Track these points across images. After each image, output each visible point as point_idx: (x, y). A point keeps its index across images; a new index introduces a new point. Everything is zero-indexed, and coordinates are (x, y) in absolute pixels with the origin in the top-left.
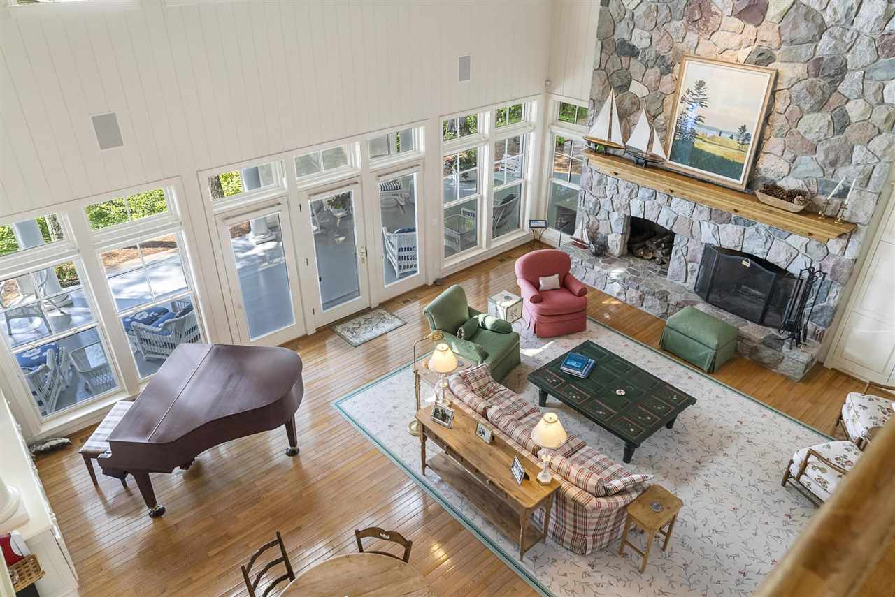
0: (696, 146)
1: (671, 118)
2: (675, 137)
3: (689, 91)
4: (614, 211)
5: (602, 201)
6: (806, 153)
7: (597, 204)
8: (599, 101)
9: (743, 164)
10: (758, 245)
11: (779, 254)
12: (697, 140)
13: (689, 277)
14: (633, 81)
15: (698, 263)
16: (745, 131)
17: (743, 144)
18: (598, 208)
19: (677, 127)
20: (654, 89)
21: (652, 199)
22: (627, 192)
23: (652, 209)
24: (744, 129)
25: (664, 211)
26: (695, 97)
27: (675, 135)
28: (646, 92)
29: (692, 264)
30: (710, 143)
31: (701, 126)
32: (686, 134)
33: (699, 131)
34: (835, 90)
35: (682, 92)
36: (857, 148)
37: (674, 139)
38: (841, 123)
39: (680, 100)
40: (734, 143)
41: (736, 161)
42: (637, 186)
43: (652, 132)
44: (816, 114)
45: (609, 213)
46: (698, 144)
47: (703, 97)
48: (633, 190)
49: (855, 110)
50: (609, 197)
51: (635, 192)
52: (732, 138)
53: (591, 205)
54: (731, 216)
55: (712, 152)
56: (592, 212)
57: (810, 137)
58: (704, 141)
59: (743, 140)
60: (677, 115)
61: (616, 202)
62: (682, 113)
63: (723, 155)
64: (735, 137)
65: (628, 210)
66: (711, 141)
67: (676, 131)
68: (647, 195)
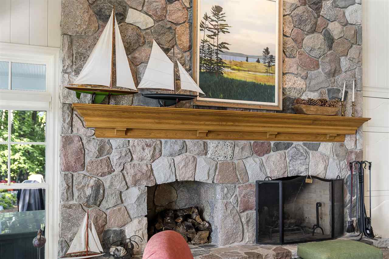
0: (225, 75)
1: (190, 48)
2: (200, 69)
3: (206, 18)
4: (128, 188)
5: (107, 181)
6: (314, 68)
7: (98, 186)
8: (80, 37)
9: (274, 86)
10: (300, 163)
11: (316, 165)
12: (226, 70)
13: (246, 231)
14: (130, 10)
15: (251, 209)
16: (268, 53)
17: (269, 66)
18: (102, 191)
19: (201, 58)
20: (159, 19)
21: (184, 151)
22: (148, 153)
23: (186, 166)
24: (267, 51)
25: (201, 161)
26: (214, 23)
27: (200, 66)
28: (150, 22)
29: (245, 213)
30: (239, 70)
31: (227, 53)
32: (212, 64)
33: (226, 59)
34: (319, 16)
35: (200, 18)
36: (342, 59)
37: (200, 72)
38: (330, 40)
39: (199, 28)
40: (262, 66)
41: (268, 84)
42: (158, 142)
43: (176, 66)
44: (313, 35)
45: (121, 193)
46: (228, 73)
47: (223, 23)
48: (155, 148)
49: (335, 28)
50: (118, 170)
51: (157, 151)
52: (258, 61)
53: (88, 192)
54: (270, 144)
55: (243, 79)
56: (91, 201)
57: (313, 54)
58: (234, 69)
59: (269, 63)
60: (199, 44)
61: (130, 172)
62: (204, 41)
63: (254, 81)
64: (261, 61)
65: (152, 178)
66: (239, 67)
67: (200, 63)
68: (177, 148)
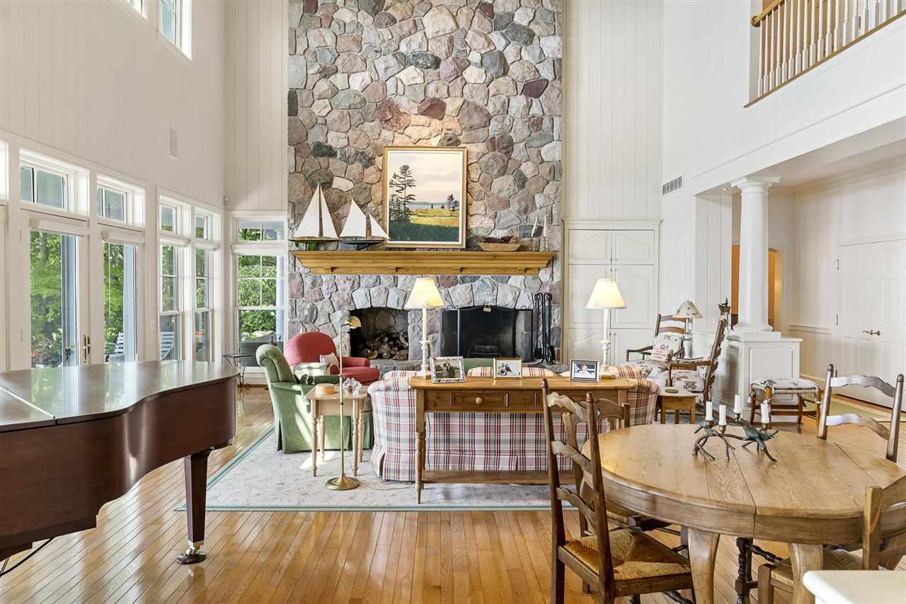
0: (412, 222)
1: (382, 203)
2: (390, 218)
3: (395, 176)
4: (334, 311)
5: (319, 305)
6: (503, 207)
7: (313, 309)
8: (300, 203)
9: (458, 228)
10: (487, 294)
11: (505, 296)
12: (412, 217)
13: (432, 350)
14: (335, 178)
15: (437, 332)
16: (453, 199)
17: (453, 210)
18: (315, 313)
19: (390, 209)
20: (357, 182)
21: (377, 284)
22: (348, 285)
23: (379, 295)
24: (451, 198)
25: (392, 291)
26: (402, 180)
27: (390, 216)
28: (351, 185)
29: (432, 336)
30: (424, 216)
31: (414, 203)
32: (400, 213)
33: (412, 208)
34: (510, 158)
35: (390, 177)
36: (537, 196)
37: (390, 221)
38: (522, 181)
39: (388, 185)
40: (446, 211)
41: (452, 226)
42: (357, 277)
43: (368, 218)
44: (502, 177)
45: (329, 314)
46: (414, 219)
47: (410, 178)
48: (354, 282)
49: (528, 169)
50: (327, 297)
51: (356, 283)
52: (443, 207)
53: (306, 312)
54: (457, 277)
55: (429, 224)
56: (308, 319)
57: (502, 195)
58: (420, 216)
59: (453, 207)
60: (389, 198)
61: (335, 298)
62: (393, 196)
63: (439, 224)
64: (446, 206)
65: (352, 304)
66: (424, 214)
67: (390, 213)
68: (371, 281)
